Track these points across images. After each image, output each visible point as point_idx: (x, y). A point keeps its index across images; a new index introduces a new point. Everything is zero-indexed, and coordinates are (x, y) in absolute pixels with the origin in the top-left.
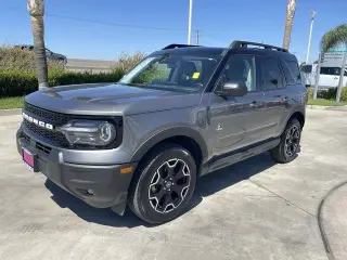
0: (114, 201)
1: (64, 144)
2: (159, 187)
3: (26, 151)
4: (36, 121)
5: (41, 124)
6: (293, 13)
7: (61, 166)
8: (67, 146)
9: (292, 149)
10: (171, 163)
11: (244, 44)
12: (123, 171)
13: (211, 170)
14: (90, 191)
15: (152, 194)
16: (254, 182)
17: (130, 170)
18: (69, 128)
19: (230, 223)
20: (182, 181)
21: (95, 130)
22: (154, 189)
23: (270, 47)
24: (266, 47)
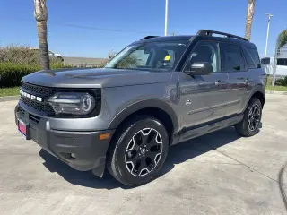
0: (95, 164)
1: (51, 113)
2: (134, 153)
3: (21, 121)
4: (29, 96)
5: (33, 97)
6: (253, 14)
7: (48, 132)
8: (53, 115)
9: (254, 124)
10: (145, 132)
11: (209, 32)
12: (102, 137)
13: (182, 139)
14: (73, 155)
15: (128, 159)
16: (221, 153)
17: (107, 136)
18: (55, 100)
19: (199, 186)
20: (155, 149)
21: (78, 101)
22: (130, 155)
23: (233, 36)
24: (229, 36)
